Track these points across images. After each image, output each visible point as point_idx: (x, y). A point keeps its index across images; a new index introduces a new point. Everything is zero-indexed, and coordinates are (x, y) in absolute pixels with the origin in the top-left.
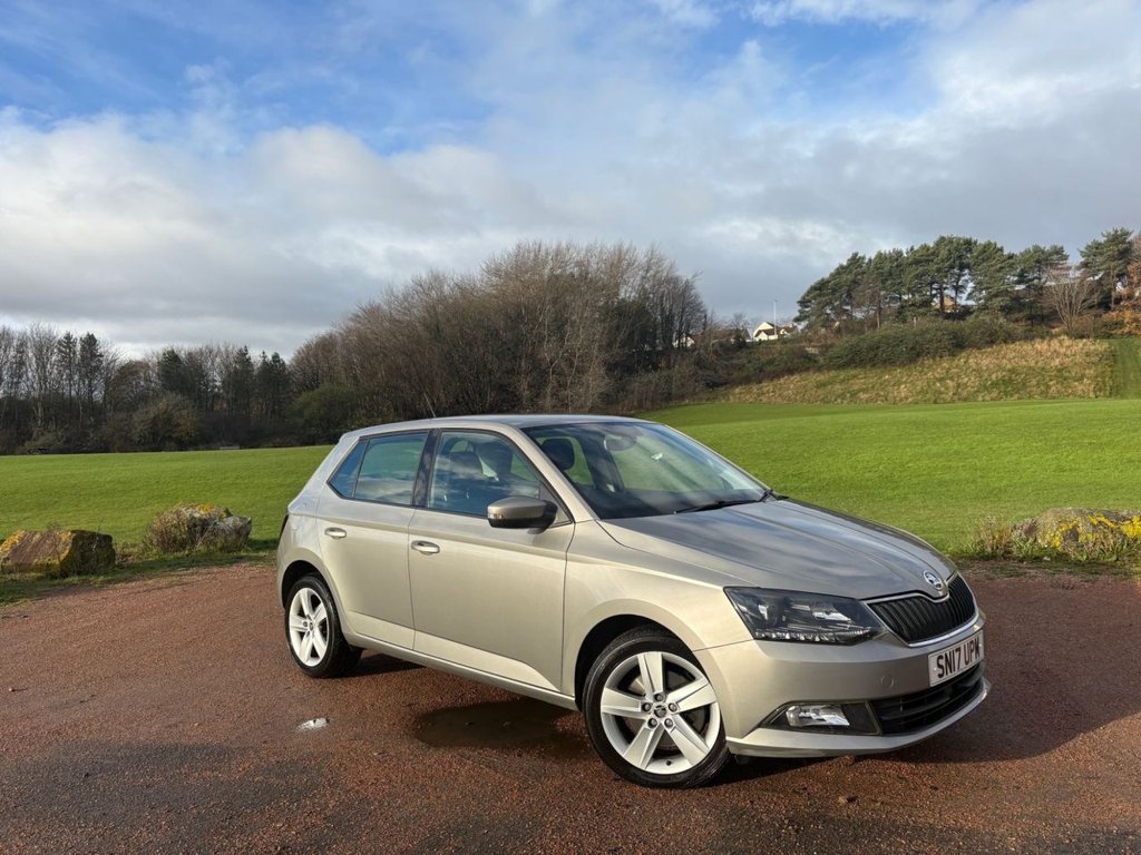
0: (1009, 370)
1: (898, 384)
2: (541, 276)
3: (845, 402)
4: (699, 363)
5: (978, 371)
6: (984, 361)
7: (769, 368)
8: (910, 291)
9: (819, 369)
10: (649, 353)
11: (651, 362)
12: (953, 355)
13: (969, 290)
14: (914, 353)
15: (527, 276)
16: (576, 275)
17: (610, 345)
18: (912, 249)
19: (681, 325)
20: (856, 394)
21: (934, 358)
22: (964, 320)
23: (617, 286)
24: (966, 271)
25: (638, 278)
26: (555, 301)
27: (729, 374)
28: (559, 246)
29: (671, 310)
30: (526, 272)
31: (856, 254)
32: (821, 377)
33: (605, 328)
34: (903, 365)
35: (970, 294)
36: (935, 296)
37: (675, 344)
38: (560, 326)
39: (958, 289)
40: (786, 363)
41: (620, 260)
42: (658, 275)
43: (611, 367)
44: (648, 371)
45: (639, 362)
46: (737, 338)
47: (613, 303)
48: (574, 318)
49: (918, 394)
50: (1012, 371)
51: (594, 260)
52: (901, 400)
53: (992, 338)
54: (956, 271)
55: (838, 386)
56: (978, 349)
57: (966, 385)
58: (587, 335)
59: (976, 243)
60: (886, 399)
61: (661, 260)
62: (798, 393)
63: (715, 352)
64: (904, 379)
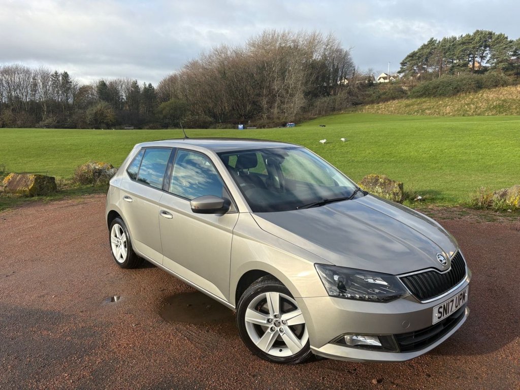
0: (503, 100)
1: (446, 106)
2: (275, 47)
3: (419, 114)
4: (350, 93)
5: (487, 100)
6: (491, 95)
7: (383, 97)
8: (458, 58)
9: (408, 98)
10: (325, 87)
11: (326, 92)
12: (476, 92)
13: (488, 59)
14: (456, 90)
15: (268, 47)
16: (292, 47)
17: (306, 83)
18: (462, 36)
19: (342, 72)
20: (425, 110)
21: (466, 93)
22: (484, 74)
23: (312, 53)
24: (488, 49)
25: (322, 49)
26: (281, 60)
27: (363, 99)
28: (284, 31)
29: (337, 66)
30: (268, 45)
31: (433, 39)
32: (408, 102)
33: (304, 74)
34: (449, 96)
35: (488, 61)
36: (470, 61)
37: (339, 83)
38: (283, 73)
39: (482, 58)
40: (392, 94)
41: (314, 40)
42: (332, 48)
43: (306, 94)
44: (324, 96)
45: (320, 92)
46: (369, 80)
47: (309, 61)
48: (290, 68)
49: (455, 111)
50: (504, 101)
51: (301, 39)
52: (446, 114)
53: (497, 84)
54: (483, 48)
55: (416, 106)
56: (489, 89)
57: (480, 107)
58: (295, 78)
59: (494, 34)
60: (439, 113)
61: (334, 40)
62: (396, 109)
63: (358, 88)
64: (449, 104)
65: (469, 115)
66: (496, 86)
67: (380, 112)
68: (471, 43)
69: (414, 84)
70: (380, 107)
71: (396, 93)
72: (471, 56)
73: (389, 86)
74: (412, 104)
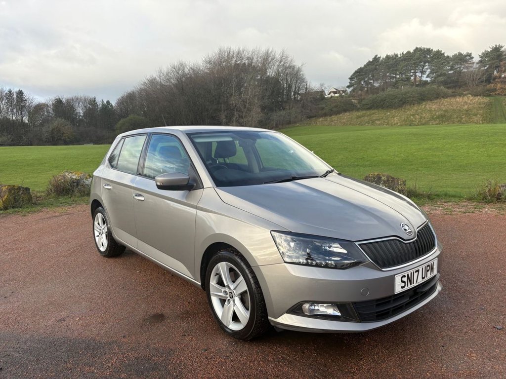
0: (444, 111)
1: (393, 117)
2: (231, 64)
3: (370, 125)
4: (304, 107)
5: (430, 111)
6: (433, 106)
7: (335, 109)
8: (400, 73)
9: (358, 110)
10: (280, 102)
11: (282, 106)
12: (419, 103)
13: (427, 73)
14: (402, 102)
15: (224, 64)
16: (247, 64)
17: (263, 98)
18: (403, 53)
19: (295, 89)
20: (374, 121)
21: (410, 105)
22: (425, 87)
23: (266, 69)
24: (427, 64)
25: (276, 66)
26: (237, 76)
27: (317, 112)
28: (239, 50)
29: (291, 81)
30: (224, 62)
31: (377, 56)
32: (360, 113)
33: (260, 90)
34: (396, 108)
35: (428, 75)
36: (412, 76)
37: (293, 98)
38: (239, 86)
39: (423, 72)
40: (343, 107)
41: (268, 57)
42: (285, 64)
43: (263, 108)
44: (280, 110)
45: (276, 106)
46: (321, 95)
47: (264, 77)
48: (246, 84)
49: (403, 121)
50: (446, 111)
51: (255, 57)
52: (394, 124)
53: (438, 96)
54: (422, 63)
55: (366, 118)
56: (431, 101)
57: (424, 117)
58: (252, 93)
59: (432, 50)
60: (388, 124)
61: (287, 57)
62: (348, 121)
63: (311, 101)
64: (396, 115)
65: (415, 125)
66: (437, 98)
67: (333, 124)
68: (412, 59)
69: (363, 97)
70: (333, 119)
71: (347, 106)
72: (412, 71)
73: (340, 99)
74: (363, 116)
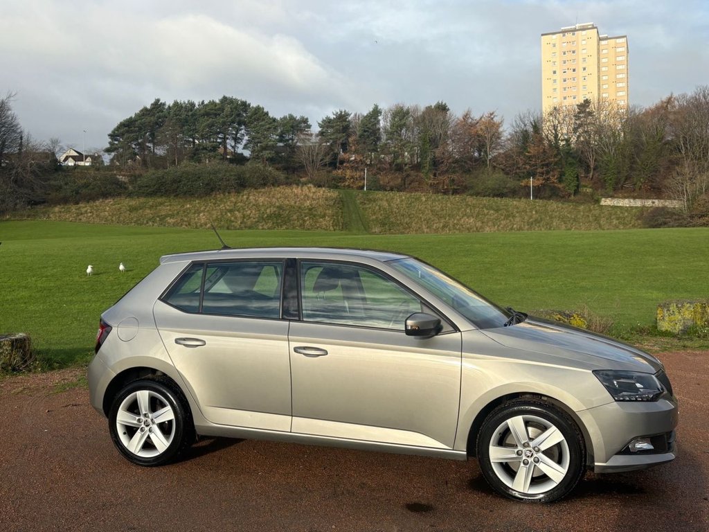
0: (278, 207)
1: (198, 212)
3: (156, 225)
5: (257, 206)
6: (260, 198)
9: (130, 195)
12: (238, 191)
13: (245, 142)
14: (209, 188)
18: (203, 103)
20: (164, 218)
21: (223, 192)
22: (243, 165)
24: (243, 127)
27: (46, 194)
31: (158, 100)
32: (133, 203)
34: (200, 197)
35: (246, 145)
39: (237, 140)
40: (100, 188)
52: (201, 225)
53: (265, 182)
54: (236, 125)
55: (148, 211)
56: (256, 188)
57: (249, 216)
59: (249, 105)
62: (113, 215)
65: (236, 228)
66: (265, 185)
67: (84, 219)
68: (219, 115)
69: (137, 173)
70: (83, 210)
71: (109, 186)
72: (220, 136)
73: (92, 172)
74: (141, 208)
